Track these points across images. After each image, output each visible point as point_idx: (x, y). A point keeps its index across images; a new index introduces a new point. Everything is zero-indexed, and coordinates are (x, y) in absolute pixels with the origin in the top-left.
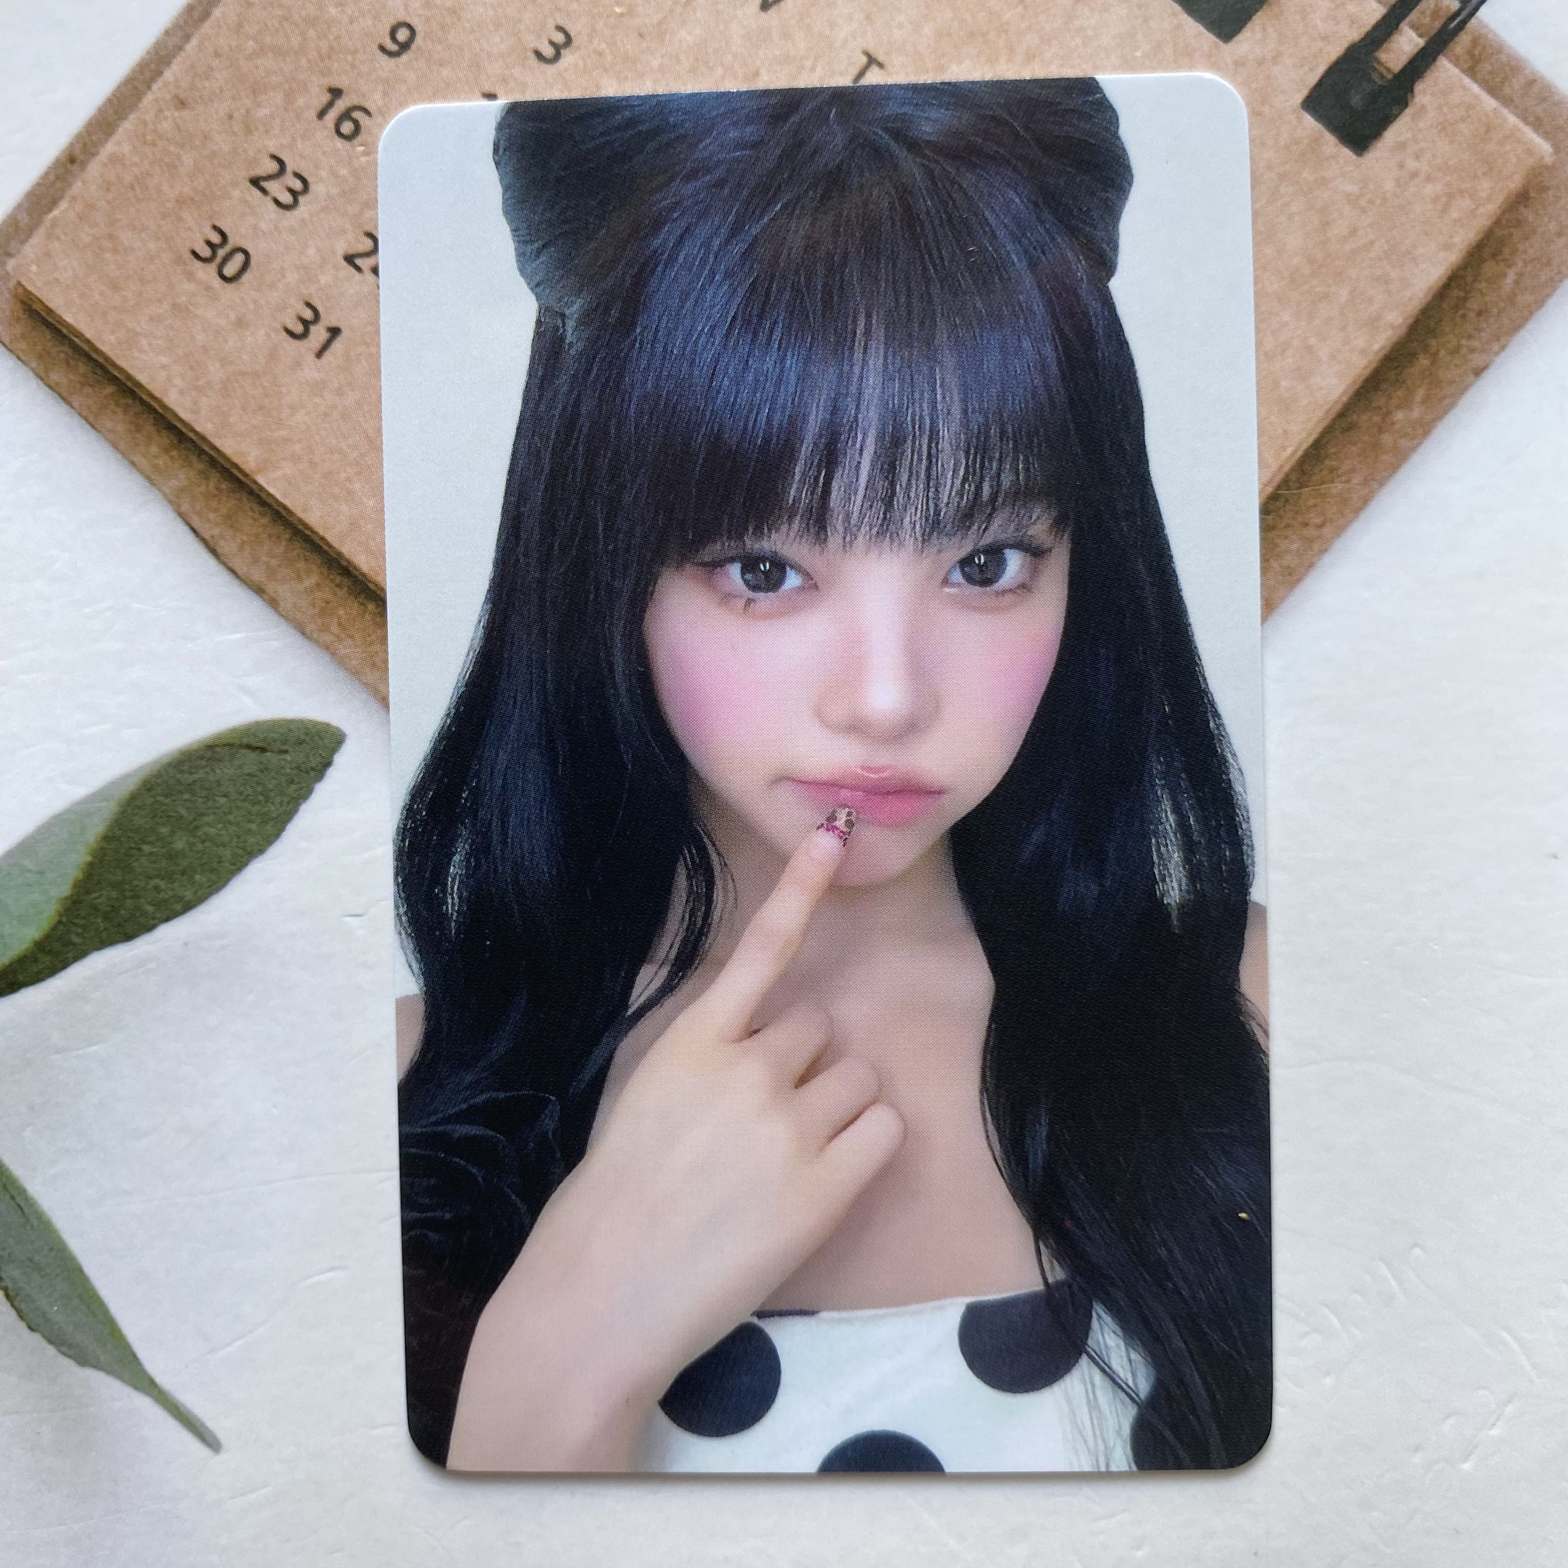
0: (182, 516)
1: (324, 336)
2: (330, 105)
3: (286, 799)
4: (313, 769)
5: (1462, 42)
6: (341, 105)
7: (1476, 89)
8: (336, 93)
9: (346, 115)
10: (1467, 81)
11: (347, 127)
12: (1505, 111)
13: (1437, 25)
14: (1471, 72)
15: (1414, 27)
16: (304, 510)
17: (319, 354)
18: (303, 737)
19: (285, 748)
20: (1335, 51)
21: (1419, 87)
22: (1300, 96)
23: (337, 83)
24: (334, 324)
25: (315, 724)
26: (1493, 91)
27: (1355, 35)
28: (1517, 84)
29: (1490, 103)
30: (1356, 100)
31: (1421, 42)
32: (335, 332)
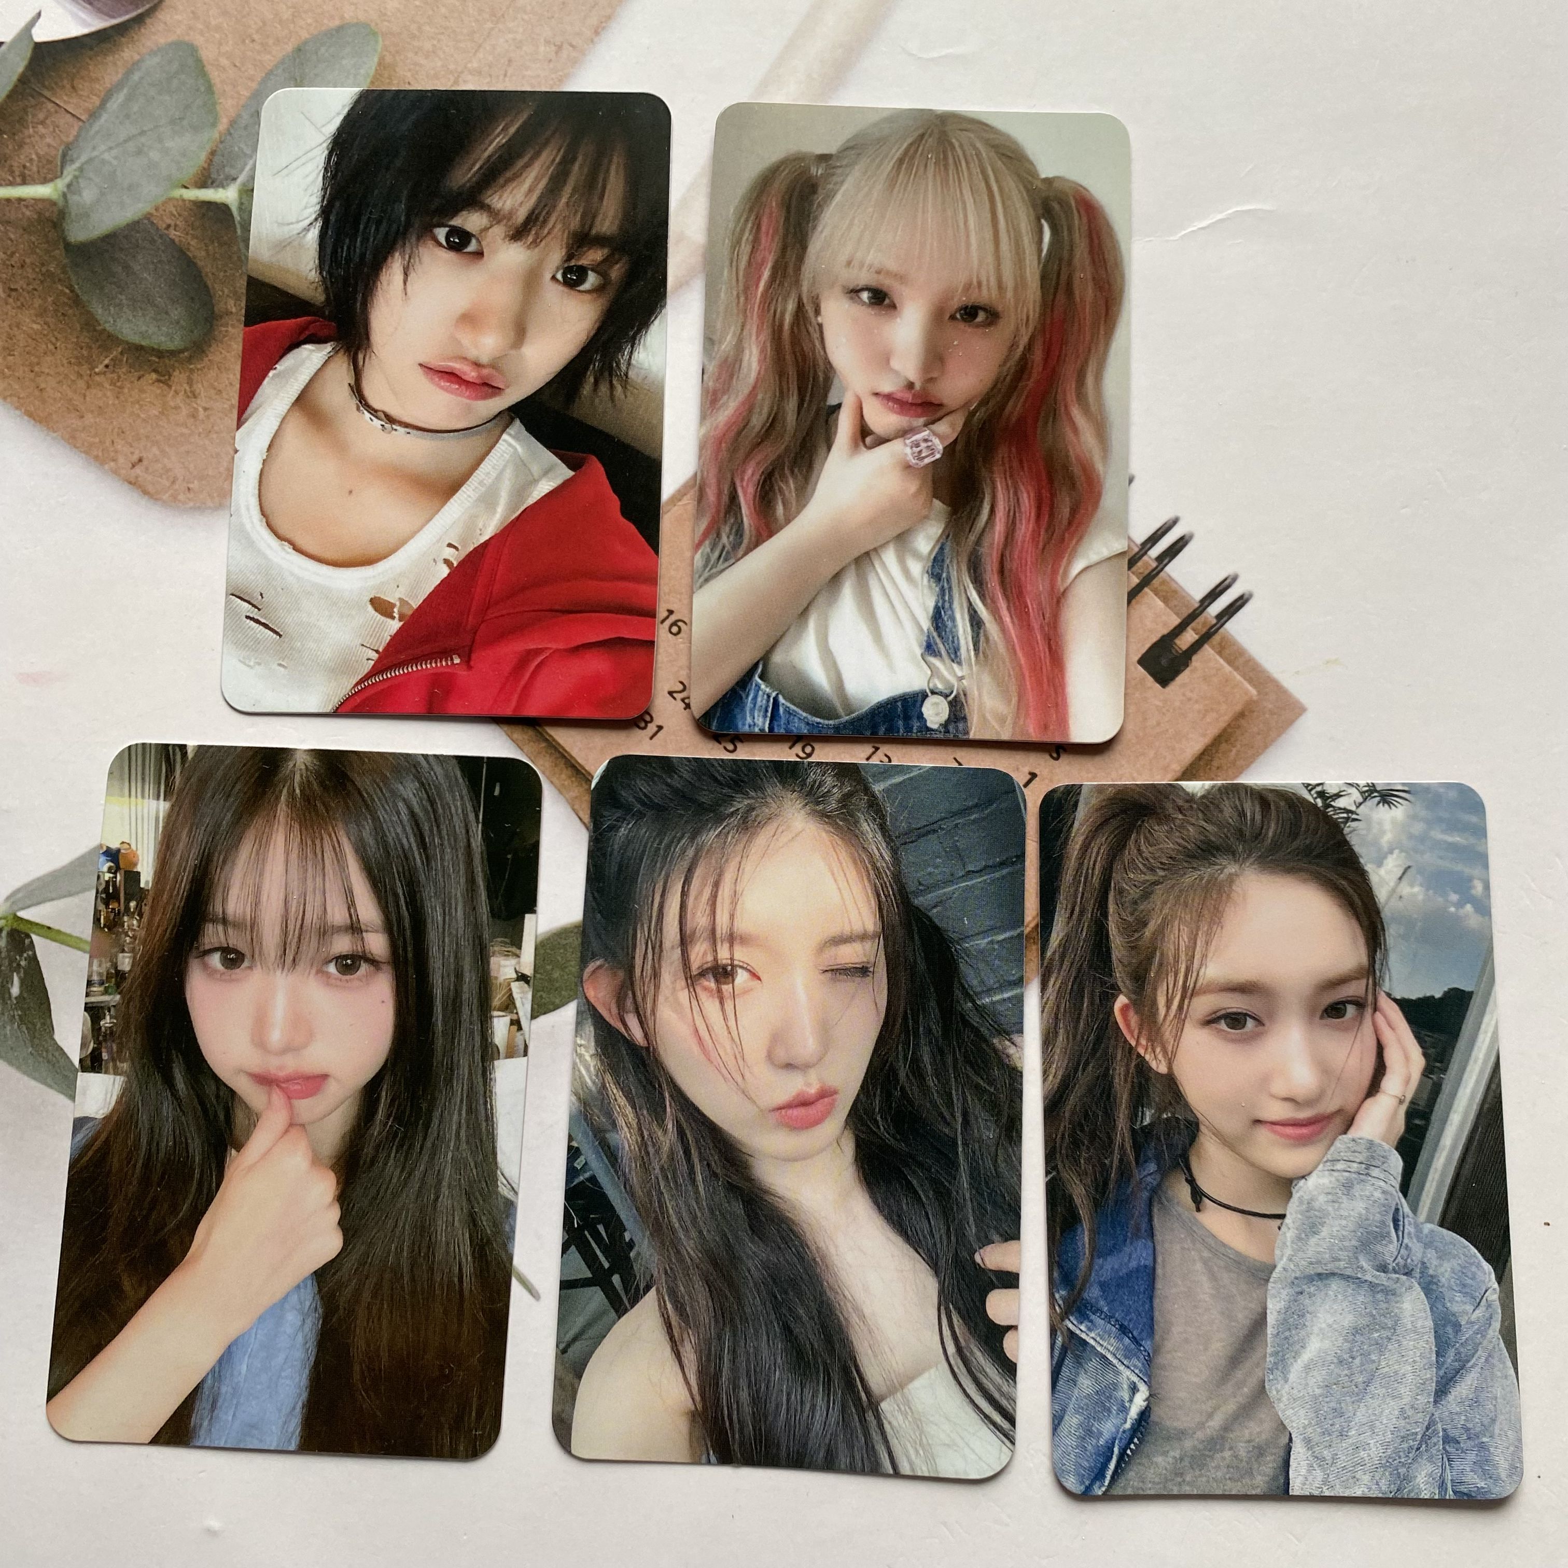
0: (574, 810)
1: (656, 729)
2: (667, 617)
5: (1216, 638)
6: (673, 618)
7: (1221, 661)
8: (671, 612)
9: (675, 624)
10: (1218, 657)
11: (675, 629)
12: (1235, 673)
13: (1204, 630)
14: (1220, 653)
15: (1194, 630)
17: (651, 738)
20: (1154, 639)
21: (1194, 658)
22: (1137, 658)
23: (671, 608)
24: (660, 724)
26: (1230, 663)
27: (1165, 631)
28: (1241, 660)
29: (1228, 668)
30: (1164, 662)
31: (1197, 637)
32: (660, 728)
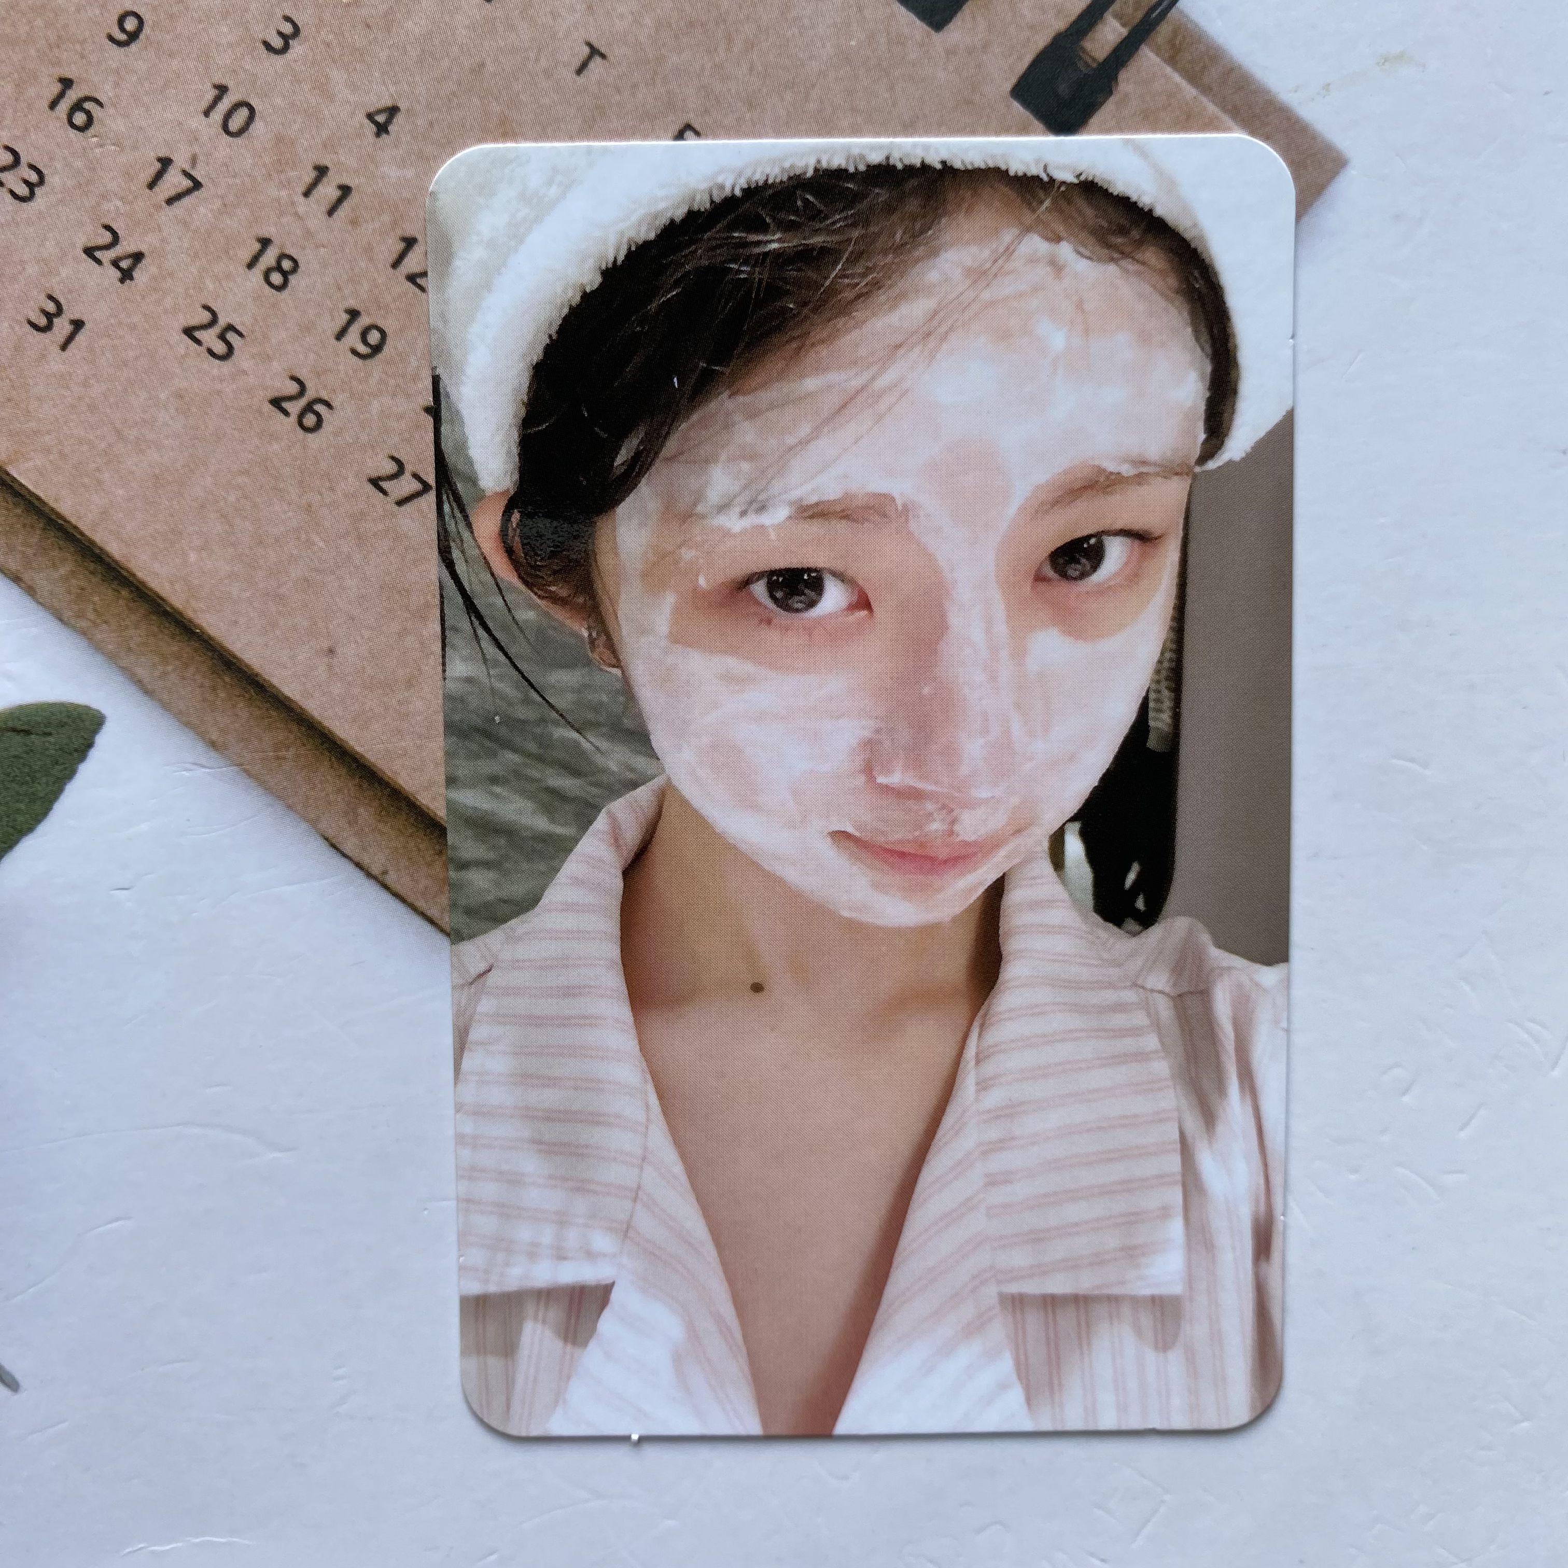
1: (68, 328)
2: (61, 95)
3: (52, 779)
4: (76, 750)
5: (1164, 31)
6: (72, 96)
7: (1177, 78)
8: (67, 83)
9: (77, 106)
10: (1168, 70)
11: (80, 118)
12: (1204, 100)
13: (1140, 15)
14: (1172, 61)
15: (1118, 17)
16: (56, 500)
17: (64, 347)
18: (65, 720)
19: (48, 730)
20: (1041, 41)
21: (1123, 75)
22: (1008, 86)
23: (68, 75)
24: (76, 316)
25: (76, 707)
26: (1193, 78)
27: (1061, 25)
28: (1214, 73)
29: (1189, 91)
30: (1063, 89)
31: (1124, 32)
32: (78, 325)
